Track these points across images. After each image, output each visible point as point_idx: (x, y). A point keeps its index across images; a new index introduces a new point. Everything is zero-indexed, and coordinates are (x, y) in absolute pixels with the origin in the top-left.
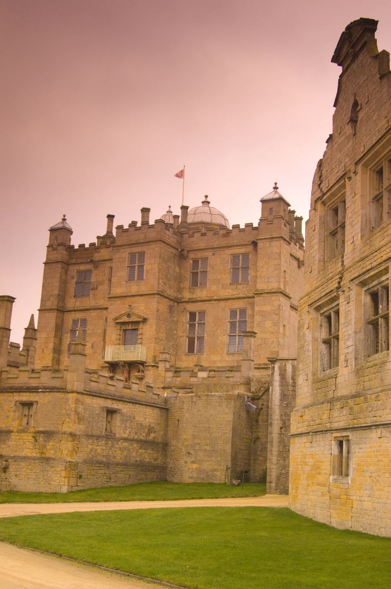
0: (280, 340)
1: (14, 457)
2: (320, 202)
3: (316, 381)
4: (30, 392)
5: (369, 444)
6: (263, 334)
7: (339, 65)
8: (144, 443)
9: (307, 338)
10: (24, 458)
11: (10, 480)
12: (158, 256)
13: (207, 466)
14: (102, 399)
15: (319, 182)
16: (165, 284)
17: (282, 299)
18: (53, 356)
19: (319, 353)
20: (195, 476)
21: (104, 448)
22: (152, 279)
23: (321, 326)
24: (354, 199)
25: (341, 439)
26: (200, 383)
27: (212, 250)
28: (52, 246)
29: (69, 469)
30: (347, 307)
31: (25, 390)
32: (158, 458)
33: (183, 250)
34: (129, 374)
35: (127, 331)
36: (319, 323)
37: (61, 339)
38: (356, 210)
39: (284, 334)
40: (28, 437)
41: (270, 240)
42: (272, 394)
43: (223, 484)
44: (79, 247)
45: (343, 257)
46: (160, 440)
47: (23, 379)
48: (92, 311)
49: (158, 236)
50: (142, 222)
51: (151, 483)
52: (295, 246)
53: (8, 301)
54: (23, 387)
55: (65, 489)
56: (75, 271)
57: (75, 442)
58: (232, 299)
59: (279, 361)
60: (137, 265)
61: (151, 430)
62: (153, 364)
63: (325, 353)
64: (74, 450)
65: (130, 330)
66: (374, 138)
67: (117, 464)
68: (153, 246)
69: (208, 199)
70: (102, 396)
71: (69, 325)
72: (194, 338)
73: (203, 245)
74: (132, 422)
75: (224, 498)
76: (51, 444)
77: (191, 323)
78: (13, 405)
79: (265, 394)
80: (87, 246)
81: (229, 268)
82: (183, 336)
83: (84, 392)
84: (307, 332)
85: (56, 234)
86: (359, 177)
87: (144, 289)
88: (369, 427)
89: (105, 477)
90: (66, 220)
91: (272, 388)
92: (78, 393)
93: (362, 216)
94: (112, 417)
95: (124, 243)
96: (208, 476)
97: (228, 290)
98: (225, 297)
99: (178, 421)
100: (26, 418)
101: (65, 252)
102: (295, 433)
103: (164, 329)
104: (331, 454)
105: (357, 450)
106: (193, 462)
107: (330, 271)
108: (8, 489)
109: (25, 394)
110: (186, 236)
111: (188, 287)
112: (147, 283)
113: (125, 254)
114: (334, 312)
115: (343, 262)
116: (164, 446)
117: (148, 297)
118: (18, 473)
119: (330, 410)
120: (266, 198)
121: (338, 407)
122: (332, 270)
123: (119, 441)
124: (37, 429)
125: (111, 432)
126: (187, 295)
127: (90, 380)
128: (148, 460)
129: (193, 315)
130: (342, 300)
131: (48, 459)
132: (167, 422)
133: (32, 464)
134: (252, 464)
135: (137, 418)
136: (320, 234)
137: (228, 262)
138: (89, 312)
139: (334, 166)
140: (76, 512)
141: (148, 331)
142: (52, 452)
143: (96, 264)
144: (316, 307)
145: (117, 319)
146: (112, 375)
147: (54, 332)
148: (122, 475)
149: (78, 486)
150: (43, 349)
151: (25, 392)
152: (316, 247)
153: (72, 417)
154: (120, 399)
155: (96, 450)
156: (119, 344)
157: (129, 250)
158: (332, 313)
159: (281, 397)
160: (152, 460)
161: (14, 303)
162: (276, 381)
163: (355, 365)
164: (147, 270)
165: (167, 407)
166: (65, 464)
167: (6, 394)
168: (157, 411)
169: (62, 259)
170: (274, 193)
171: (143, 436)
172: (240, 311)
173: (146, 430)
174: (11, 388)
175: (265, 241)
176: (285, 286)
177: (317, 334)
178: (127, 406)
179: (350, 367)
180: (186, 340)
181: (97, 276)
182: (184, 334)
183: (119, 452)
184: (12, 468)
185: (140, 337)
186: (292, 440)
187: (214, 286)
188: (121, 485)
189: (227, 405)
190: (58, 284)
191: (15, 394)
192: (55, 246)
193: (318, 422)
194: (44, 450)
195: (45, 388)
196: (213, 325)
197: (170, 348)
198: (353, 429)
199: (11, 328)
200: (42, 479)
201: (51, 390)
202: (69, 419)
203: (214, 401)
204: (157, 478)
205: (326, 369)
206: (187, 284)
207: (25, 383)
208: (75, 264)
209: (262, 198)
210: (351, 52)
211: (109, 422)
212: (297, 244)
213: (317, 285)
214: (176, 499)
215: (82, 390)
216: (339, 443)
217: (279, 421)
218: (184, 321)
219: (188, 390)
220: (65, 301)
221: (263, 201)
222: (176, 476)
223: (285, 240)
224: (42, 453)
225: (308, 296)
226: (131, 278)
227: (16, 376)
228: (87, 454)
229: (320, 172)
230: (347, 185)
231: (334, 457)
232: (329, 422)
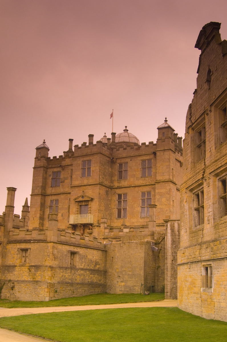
0: (171, 209)
1: (18, 281)
2: (191, 128)
3: (192, 232)
4: (26, 243)
5: (223, 269)
6: (161, 206)
7: (199, 49)
8: (93, 271)
9: (186, 208)
10: (23, 281)
11: (15, 294)
12: (99, 162)
13: (130, 284)
14: (68, 246)
15: (190, 117)
16: (103, 178)
17: (172, 185)
18: (40, 222)
19: (193, 216)
20: (123, 290)
21: (70, 274)
22: (96, 176)
23: (194, 200)
24: (210, 126)
25: (207, 266)
26: (125, 235)
27: (130, 158)
28: (38, 158)
29: (49, 287)
30: (208, 189)
31: (23, 242)
32: (101, 280)
33: (114, 158)
34: (84, 231)
35: (82, 206)
36: (192, 199)
37: (44, 212)
38: (212, 133)
39: (173, 206)
40: (25, 269)
41: (164, 151)
42: (166, 240)
43: (139, 294)
44: (53, 158)
45: (205, 160)
46: (102, 269)
47: (22, 235)
48: (61, 195)
49: (99, 151)
50: (89, 143)
51: (98, 294)
52: (178, 154)
53: (12, 190)
54: (22, 240)
55: (47, 299)
56: (51, 172)
57: (53, 272)
58: (142, 186)
59: (170, 221)
60: (87, 168)
61: (97, 263)
62: (98, 225)
63: (196, 216)
64: (52, 276)
65: (84, 205)
66: (221, 90)
67: (78, 284)
68: (96, 156)
69: (127, 129)
70: (68, 244)
71: (48, 203)
72: (121, 209)
73: (125, 155)
74: (85, 259)
75: (140, 302)
76: (39, 273)
77: (119, 200)
78: (16, 250)
79: (163, 241)
80: (58, 157)
81: (140, 168)
82: (114, 208)
83: (57, 242)
84: (185, 204)
85: (40, 151)
86: (212, 113)
87: (91, 181)
88: (223, 259)
89: (71, 292)
90: (45, 142)
91: (167, 237)
92: (54, 243)
93: (215, 136)
94: (74, 256)
95: (79, 155)
96: (130, 289)
97: (140, 181)
98: (139, 185)
99: (113, 257)
100: (24, 258)
101: (45, 161)
102: (180, 263)
103: (103, 204)
104: (201, 275)
105: (216, 272)
106: (122, 282)
107: (198, 168)
108: (15, 300)
109: (23, 244)
110: (115, 150)
111: (116, 180)
112: (93, 177)
113: (79, 161)
114: (200, 192)
115: (205, 163)
116: (104, 273)
117: (94, 186)
118: (20, 290)
119: (200, 249)
120: (160, 127)
121: (204, 247)
123: (78, 270)
124: (31, 264)
125: (74, 265)
126: (116, 184)
127: (61, 235)
128: (95, 281)
129: (120, 196)
130: (205, 185)
131: (37, 282)
132: (106, 259)
133: (28, 285)
134: (156, 282)
135: (88, 257)
136: (191, 147)
137: (139, 164)
138: (59, 195)
139: (198, 108)
140: (54, 312)
141: (94, 205)
142: (39, 277)
143: (63, 168)
144: (190, 190)
145: (76, 200)
146: (73, 232)
147: (40, 208)
148: (81, 290)
149: (55, 297)
150: (34, 218)
151: (23, 243)
152: (189, 155)
153: (51, 257)
154: (78, 246)
155: (65, 276)
156: (78, 214)
157: (82, 159)
158: (200, 193)
159: (172, 242)
160: (98, 281)
161: (16, 192)
162: (169, 233)
163: (214, 223)
164: (93, 171)
165: (106, 250)
166: (47, 284)
167: (13, 245)
168: (100, 252)
169: (43, 165)
170: (165, 123)
171: (92, 267)
172: (147, 192)
173: (94, 264)
174: (15, 241)
175: (161, 152)
176: (173, 177)
177: (191, 205)
178: (83, 250)
179: (211, 224)
180: (116, 210)
181: (64, 174)
182: (115, 207)
183: (78, 277)
184: (16, 288)
185: (89, 209)
186: (178, 267)
187: (132, 179)
188: (80, 296)
189: (140, 248)
190: (41, 180)
191: (17, 244)
192: (39, 158)
193: (193, 256)
194: (35, 277)
195: (35, 240)
196: (132, 201)
197: (107, 215)
198: (214, 260)
199: (14, 206)
200: (34, 293)
201: (38, 242)
202: (49, 258)
203: (133, 246)
204: (101, 291)
205: (197, 225)
206: (116, 178)
207: (23, 238)
208: (51, 168)
209: (158, 127)
210: (206, 42)
211: (72, 259)
212: (180, 153)
213: (190, 176)
214: (112, 304)
215: (56, 241)
216: (205, 269)
217: (171, 257)
218: (115, 199)
219: (119, 240)
220: (46, 190)
221: (159, 129)
222: (112, 290)
223: (172, 151)
224: (34, 278)
225: (186, 183)
226: (83, 175)
227: (18, 234)
228: (60, 278)
229: (190, 111)
230: (206, 118)
231: (203, 277)
232: (200, 256)
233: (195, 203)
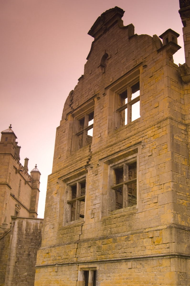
2: (71, 115)
3: (61, 229)
5: (118, 273)
7: (92, 36)
9: (55, 200)
15: (71, 103)
17: (7, 188)
19: (64, 209)
23: (67, 192)
24: (102, 110)
25: (87, 270)
30: (95, 177)
36: (66, 190)
38: (104, 117)
41: (4, 155)
45: (90, 147)
59: (18, 219)
63: (68, 210)
66: (122, 72)
84: (55, 196)
86: (106, 97)
88: (118, 261)
93: (109, 120)
102: (41, 265)
104: (77, 281)
105: (105, 278)
107: (78, 156)
114: (79, 182)
115: (91, 150)
119: (77, 249)
120: (4, 132)
121: (85, 246)
122: (80, 155)
136: (69, 134)
139: (84, 93)
144: (64, 180)
152: (66, 142)
158: (78, 184)
159: (18, 242)
162: (15, 231)
163: (102, 217)
170: (9, 130)
176: (9, 181)
177: (64, 198)
179: (96, 219)
186: (37, 270)
193: (64, 257)
198: (102, 262)
205: (68, 221)
209: (2, 132)
213: (65, 165)
216: (83, 273)
217: (15, 258)
223: (12, 156)
225: (58, 173)
229: (71, 97)
230: (95, 103)
231: (79, 283)
232: (76, 257)
233: (68, 195)
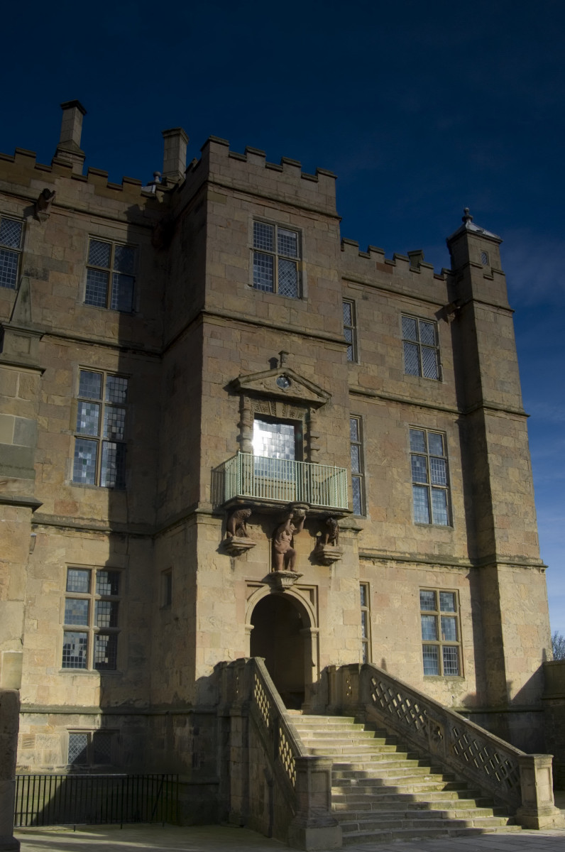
12: (337, 256)
22: (327, 303)
27: (360, 287)
41: (495, 311)
58: (416, 405)
68: (322, 225)
81: (401, 337)
87: (306, 322)
98: (402, 399)
112: (315, 309)
113: (242, 214)
141: (331, 434)
157: (257, 210)
164: (311, 278)
172: (431, 433)
181: (45, 243)
185: (314, 444)
187: (373, 367)
